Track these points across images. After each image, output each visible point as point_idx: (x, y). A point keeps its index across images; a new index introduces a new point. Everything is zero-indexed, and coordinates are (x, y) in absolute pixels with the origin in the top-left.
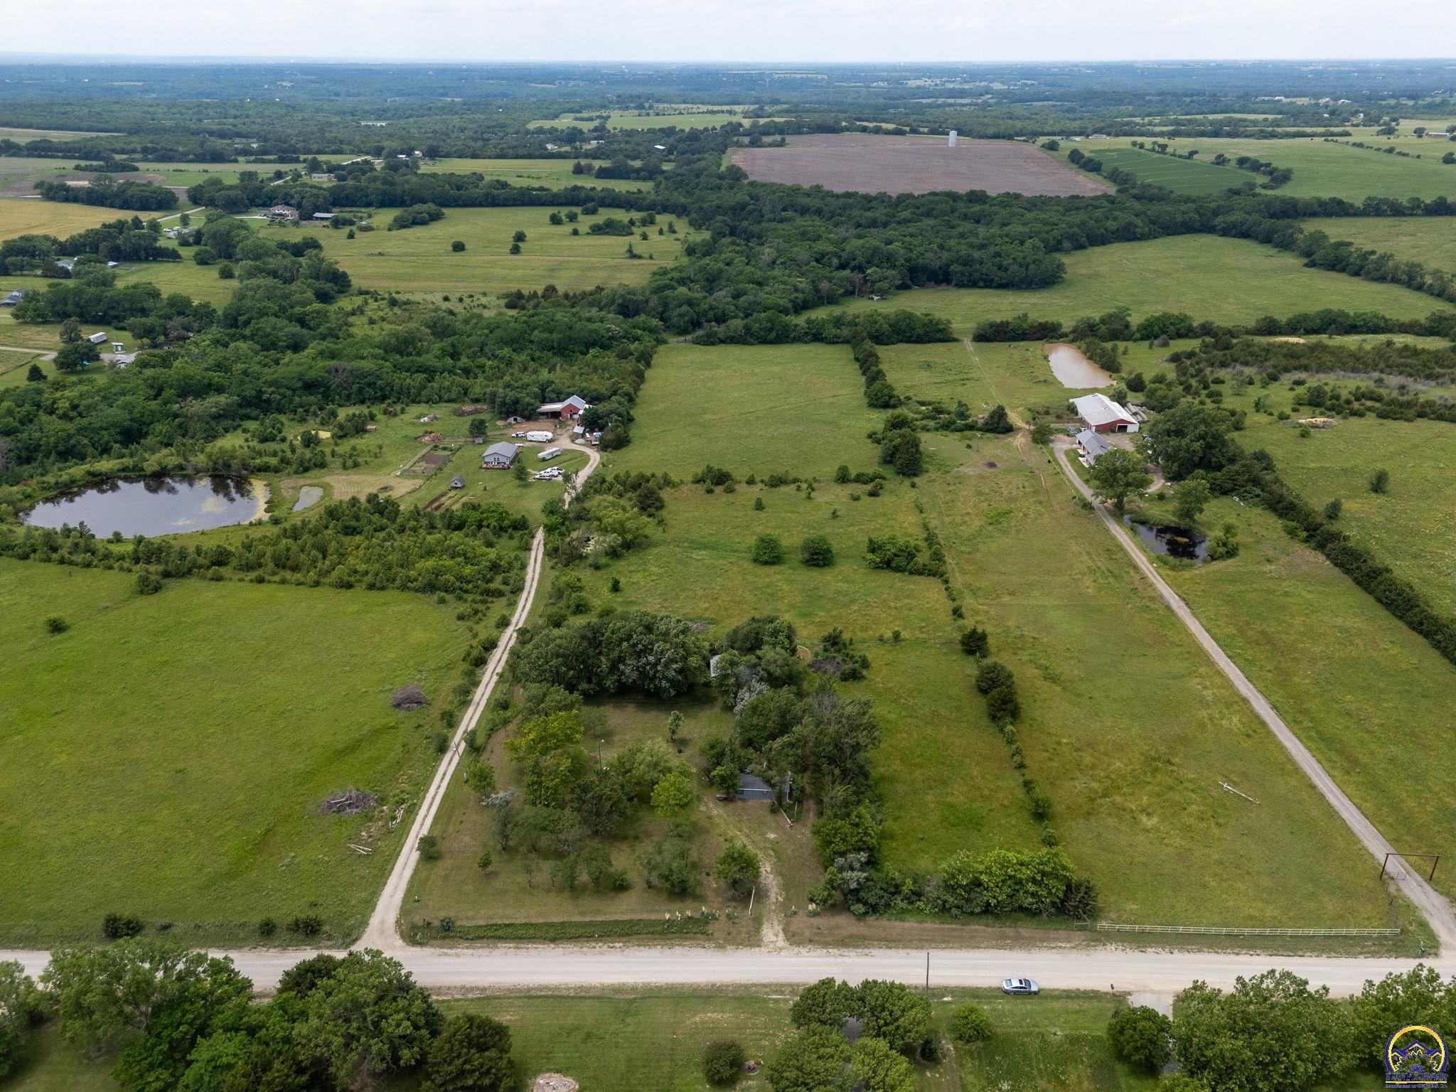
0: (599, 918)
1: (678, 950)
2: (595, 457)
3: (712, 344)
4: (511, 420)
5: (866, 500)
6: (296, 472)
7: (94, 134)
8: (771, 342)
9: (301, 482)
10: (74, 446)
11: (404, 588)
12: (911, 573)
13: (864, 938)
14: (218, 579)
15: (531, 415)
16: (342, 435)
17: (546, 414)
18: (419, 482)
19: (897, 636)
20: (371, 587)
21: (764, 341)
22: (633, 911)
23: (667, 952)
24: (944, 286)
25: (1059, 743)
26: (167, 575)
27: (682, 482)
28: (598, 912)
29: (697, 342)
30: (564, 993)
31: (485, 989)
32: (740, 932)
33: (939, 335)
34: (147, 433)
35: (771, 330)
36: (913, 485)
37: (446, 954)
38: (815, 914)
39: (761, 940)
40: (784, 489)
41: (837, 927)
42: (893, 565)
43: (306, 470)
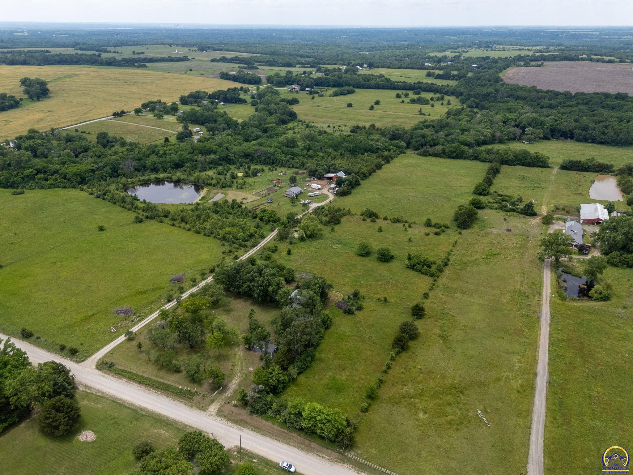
0: (160, 380)
1: (176, 402)
2: (332, 197)
3: (426, 156)
4: (312, 179)
5: (432, 235)
6: (220, 188)
7: (255, 55)
8: (454, 158)
9: (220, 191)
10: (157, 167)
11: (215, 237)
12: (422, 273)
13: (246, 422)
14: (161, 222)
15: (321, 178)
16: (247, 175)
17: (327, 178)
18: (258, 198)
19: (385, 299)
20: (205, 235)
21: (450, 157)
22: (174, 382)
23: (172, 401)
24: (569, 140)
25: (415, 367)
26: (147, 217)
27: (356, 214)
28: (162, 378)
29: (418, 154)
30: (126, 404)
31: (103, 393)
32: (203, 403)
33: (540, 164)
34: (184, 166)
35: (454, 152)
36: (460, 233)
37: (104, 376)
38: (235, 406)
39: (207, 409)
40: (398, 225)
41: (240, 414)
42: (415, 268)
43: (224, 187)
